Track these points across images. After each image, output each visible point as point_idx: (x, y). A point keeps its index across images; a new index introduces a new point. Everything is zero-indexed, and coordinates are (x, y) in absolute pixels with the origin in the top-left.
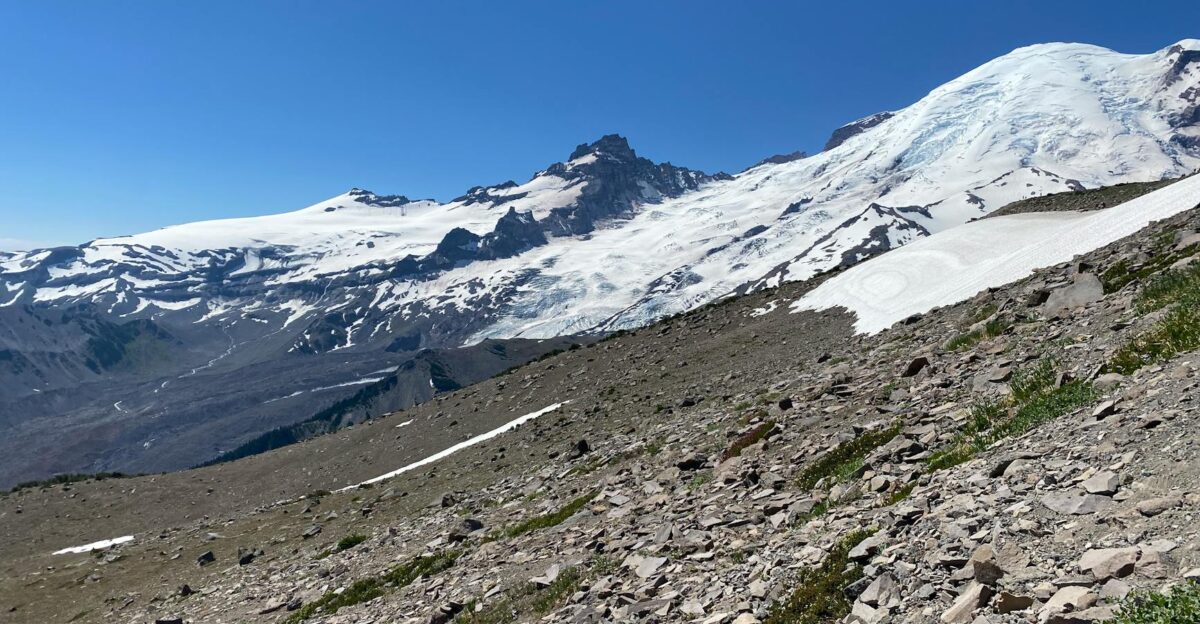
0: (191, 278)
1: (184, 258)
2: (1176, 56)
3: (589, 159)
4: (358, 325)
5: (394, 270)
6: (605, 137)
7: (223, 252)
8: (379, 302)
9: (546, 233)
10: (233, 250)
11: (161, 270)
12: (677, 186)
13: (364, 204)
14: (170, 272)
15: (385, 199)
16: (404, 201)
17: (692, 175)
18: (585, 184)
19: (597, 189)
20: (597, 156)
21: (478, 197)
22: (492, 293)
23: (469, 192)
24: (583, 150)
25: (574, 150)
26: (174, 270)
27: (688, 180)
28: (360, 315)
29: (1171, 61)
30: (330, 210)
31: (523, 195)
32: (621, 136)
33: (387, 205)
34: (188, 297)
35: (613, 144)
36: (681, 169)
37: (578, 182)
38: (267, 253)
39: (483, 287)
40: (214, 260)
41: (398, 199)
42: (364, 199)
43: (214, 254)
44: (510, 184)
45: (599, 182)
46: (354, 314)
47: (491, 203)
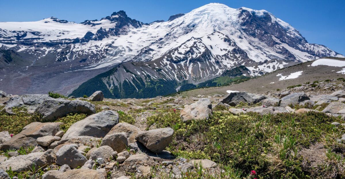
0: (12, 38)
1: (8, 32)
2: (241, 10)
3: (117, 16)
4: (69, 55)
5: (73, 41)
6: (120, 11)
7: (20, 32)
8: (73, 49)
9: (108, 34)
10: (23, 31)
11: (2, 35)
12: (137, 25)
13: (55, 22)
14: (5, 36)
15: (61, 21)
16: (67, 22)
17: (140, 23)
18: (117, 23)
19: (119, 24)
20: (119, 16)
21: (88, 23)
22: (102, 49)
23: (85, 21)
24: (114, 14)
25: (112, 13)
26: (6, 36)
27: (140, 24)
28: (69, 52)
29: (240, 11)
30: (46, 22)
31: (100, 24)
32: (124, 11)
33: (62, 23)
34: (13, 44)
35: (122, 13)
36: (138, 21)
37: (114, 22)
38: (33, 33)
39: (99, 47)
40: (18, 34)
41: (65, 21)
42: (55, 20)
43: (18, 32)
44: (96, 20)
45: (120, 22)
46: (67, 52)
47: (92, 25)
